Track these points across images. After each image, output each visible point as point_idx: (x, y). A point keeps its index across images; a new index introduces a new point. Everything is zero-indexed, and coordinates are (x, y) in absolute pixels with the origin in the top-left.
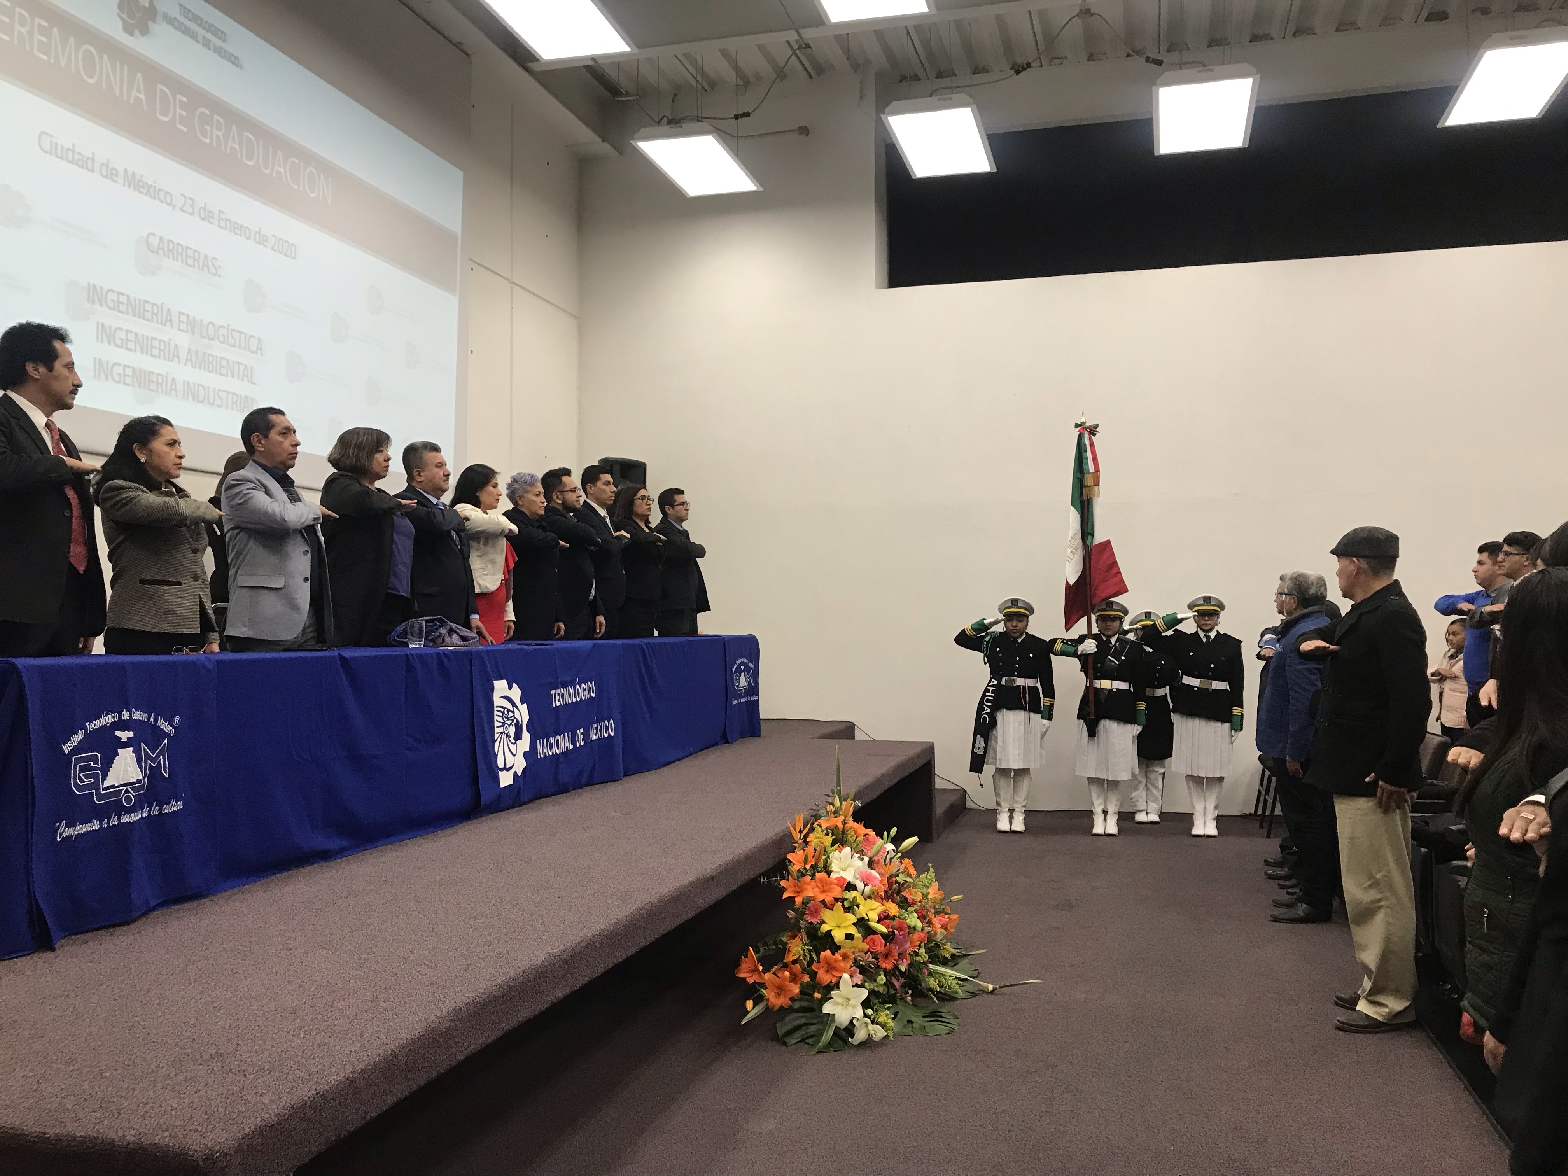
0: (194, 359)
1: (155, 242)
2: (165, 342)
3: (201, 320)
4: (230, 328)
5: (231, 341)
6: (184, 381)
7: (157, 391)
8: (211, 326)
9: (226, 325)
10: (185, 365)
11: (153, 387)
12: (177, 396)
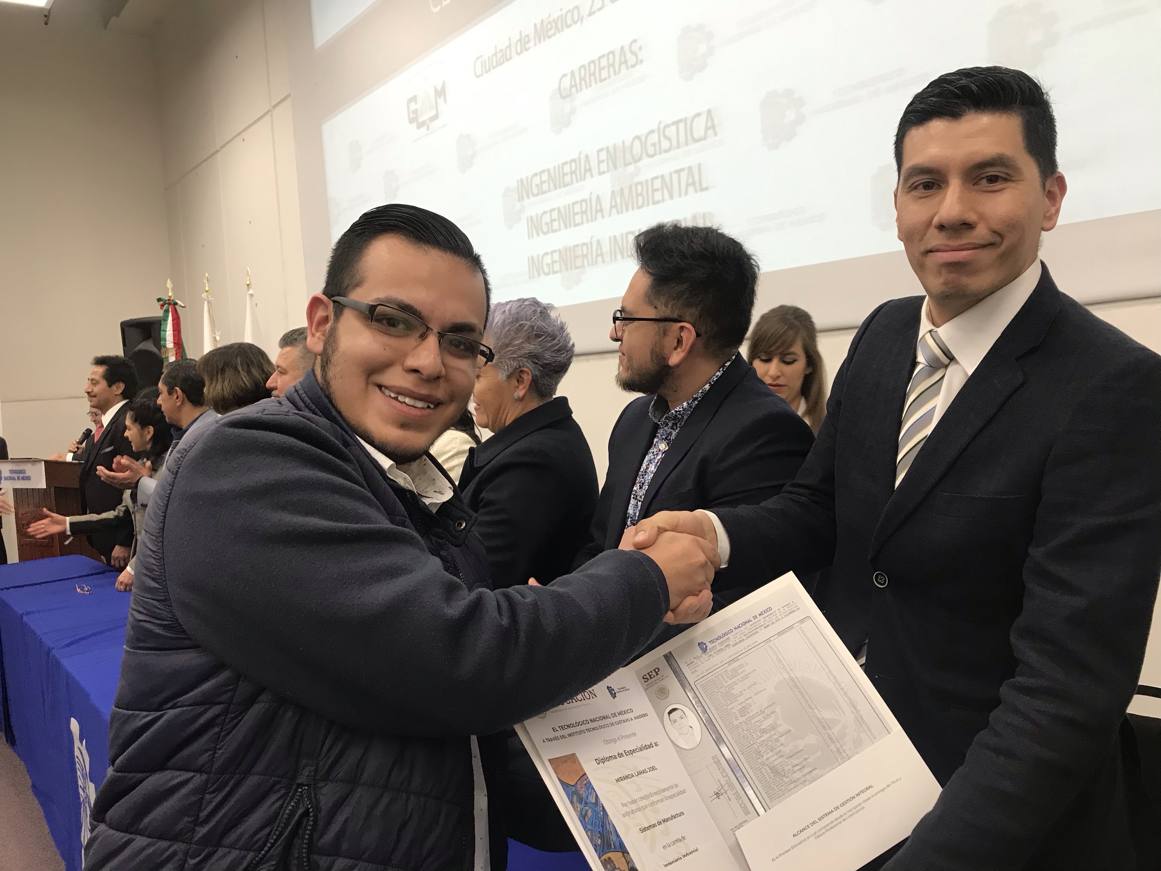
0: (619, 202)
1: (567, 82)
2: (585, 200)
3: (623, 142)
4: (662, 126)
5: (665, 144)
6: (610, 238)
7: (583, 266)
8: (637, 142)
9: (655, 127)
10: (610, 215)
11: (579, 263)
12: (604, 262)
